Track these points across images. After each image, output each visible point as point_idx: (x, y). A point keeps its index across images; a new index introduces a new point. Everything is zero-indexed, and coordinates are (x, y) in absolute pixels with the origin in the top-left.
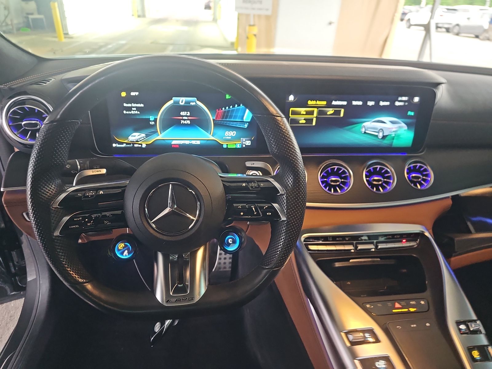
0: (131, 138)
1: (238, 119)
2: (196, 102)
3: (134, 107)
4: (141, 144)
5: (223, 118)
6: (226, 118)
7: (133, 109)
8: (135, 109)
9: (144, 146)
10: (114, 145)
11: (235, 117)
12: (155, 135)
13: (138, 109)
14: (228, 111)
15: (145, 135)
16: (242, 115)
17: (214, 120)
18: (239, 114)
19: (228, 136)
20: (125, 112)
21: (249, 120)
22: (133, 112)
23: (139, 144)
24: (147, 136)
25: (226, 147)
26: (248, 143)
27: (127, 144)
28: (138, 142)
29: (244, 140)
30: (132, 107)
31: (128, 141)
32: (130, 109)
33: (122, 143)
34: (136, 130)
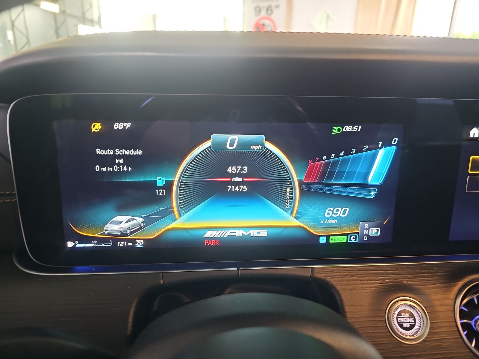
0: (111, 228)
1: (356, 179)
2: (262, 145)
3: (119, 157)
4: (134, 241)
5: (322, 178)
6: (330, 177)
7: (117, 161)
8: (122, 161)
9: (140, 244)
10: (70, 244)
11: (351, 175)
12: (166, 219)
13: (129, 160)
14: (335, 163)
15: (142, 220)
16: (364, 170)
17: (301, 183)
18: (360, 169)
19: (332, 218)
20: (97, 168)
21: (380, 182)
22: (116, 168)
23: (129, 241)
24: (148, 221)
25: (324, 241)
26: (374, 232)
27: (99, 240)
28: (126, 235)
29: (366, 226)
30: (115, 156)
31: (104, 234)
32: (110, 161)
33: (89, 239)
34: (122, 209)
